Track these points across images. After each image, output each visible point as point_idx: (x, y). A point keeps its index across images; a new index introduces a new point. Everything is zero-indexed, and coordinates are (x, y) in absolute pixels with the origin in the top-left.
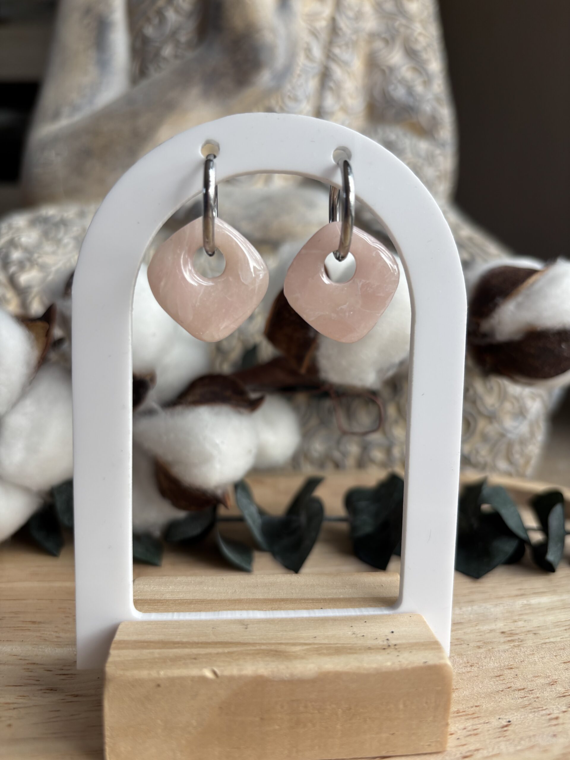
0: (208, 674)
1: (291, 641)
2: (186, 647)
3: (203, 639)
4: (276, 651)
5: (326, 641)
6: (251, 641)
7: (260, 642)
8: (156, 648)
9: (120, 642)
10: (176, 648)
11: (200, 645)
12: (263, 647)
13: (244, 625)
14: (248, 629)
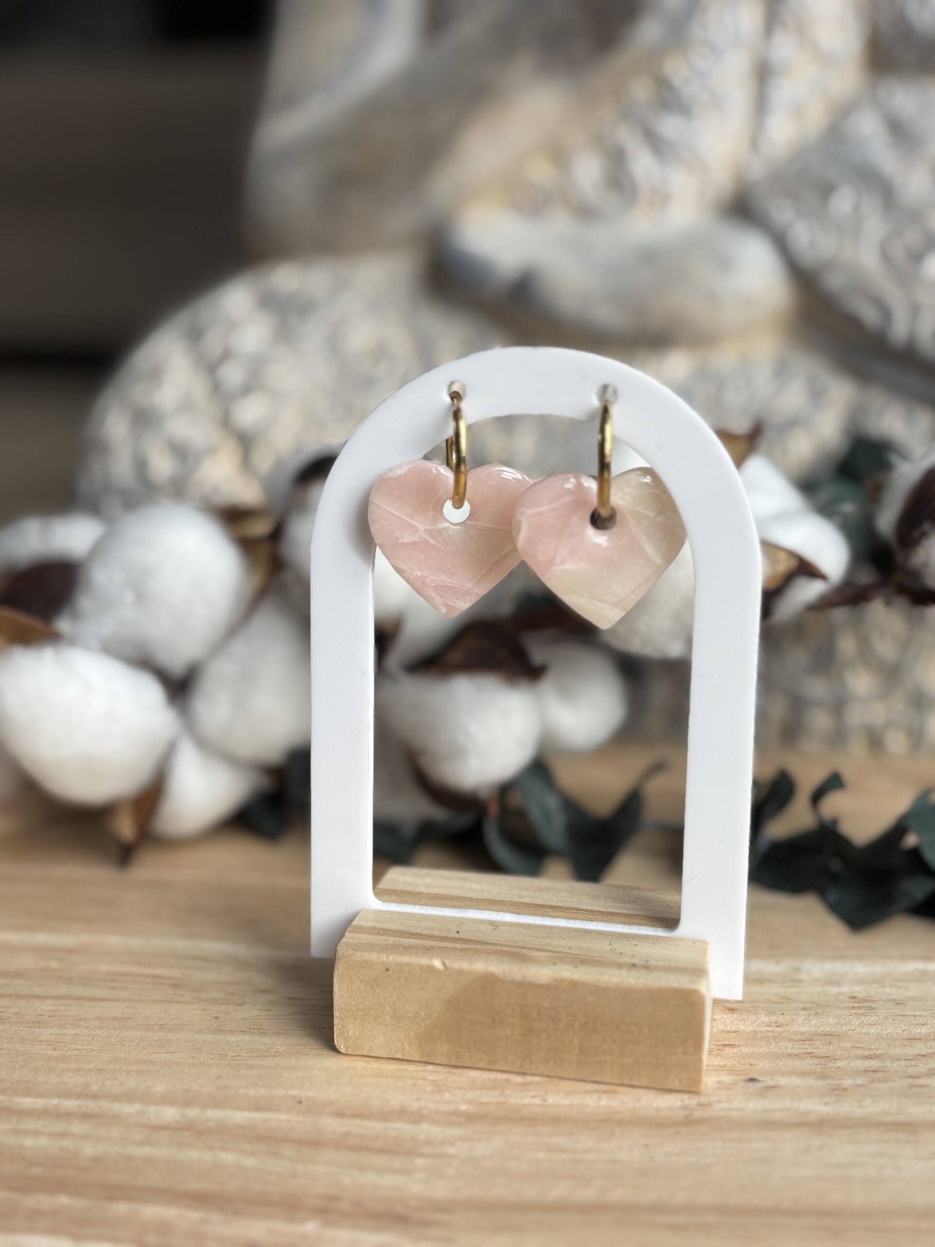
0: (437, 964)
1: (538, 947)
2: (424, 939)
3: (443, 934)
4: (516, 953)
5: (577, 952)
6: (494, 941)
7: (503, 943)
8: (391, 936)
9: (357, 927)
10: (412, 938)
11: (438, 939)
12: (504, 948)
13: (495, 926)
14: (496, 931)
